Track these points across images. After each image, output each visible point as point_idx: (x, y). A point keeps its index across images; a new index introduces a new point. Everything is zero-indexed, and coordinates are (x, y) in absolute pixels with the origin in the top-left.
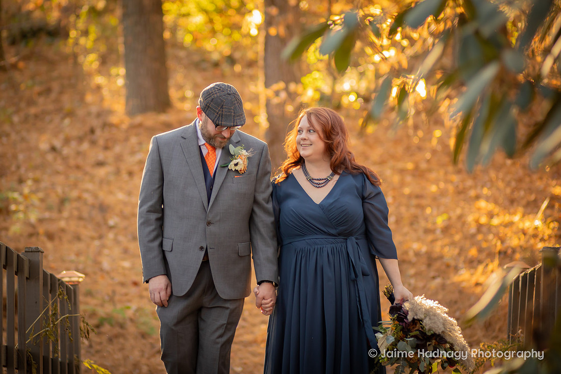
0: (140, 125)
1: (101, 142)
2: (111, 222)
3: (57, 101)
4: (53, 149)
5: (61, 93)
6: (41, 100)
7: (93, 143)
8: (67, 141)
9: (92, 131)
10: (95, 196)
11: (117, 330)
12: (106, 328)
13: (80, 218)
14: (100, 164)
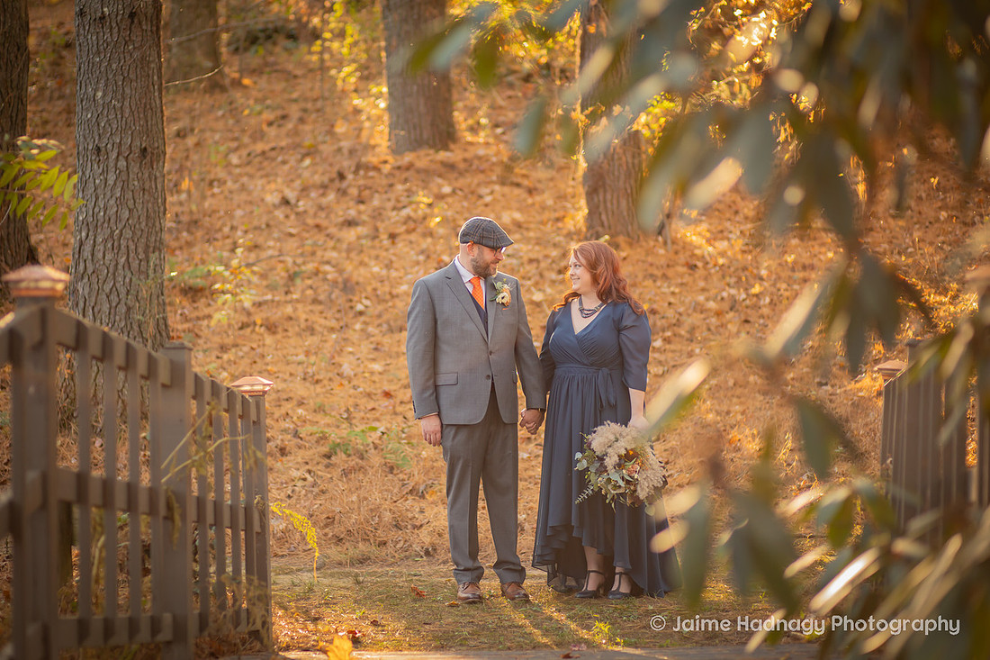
0: (409, 167)
1: (354, 191)
2: (360, 307)
3: (295, 132)
4: (286, 202)
5: (302, 120)
6: (272, 132)
7: (343, 193)
8: (305, 190)
9: (341, 176)
10: (341, 271)
11: (354, 461)
12: (339, 458)
13: (315, 301)
14: (350, 223)
